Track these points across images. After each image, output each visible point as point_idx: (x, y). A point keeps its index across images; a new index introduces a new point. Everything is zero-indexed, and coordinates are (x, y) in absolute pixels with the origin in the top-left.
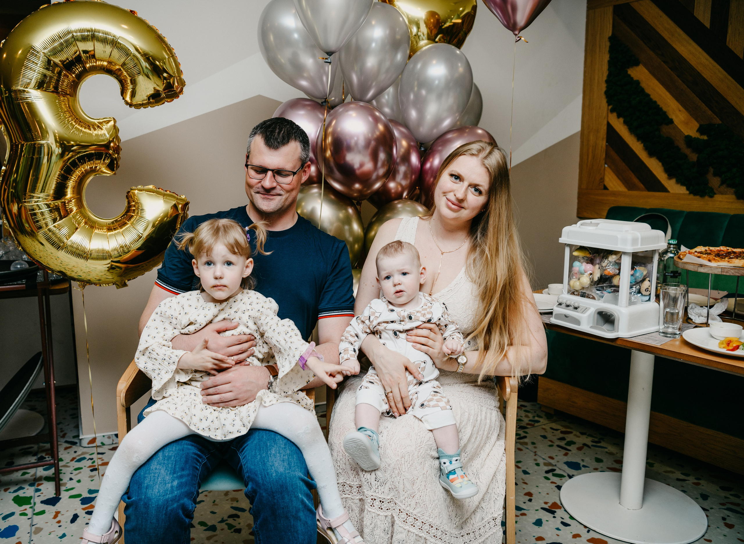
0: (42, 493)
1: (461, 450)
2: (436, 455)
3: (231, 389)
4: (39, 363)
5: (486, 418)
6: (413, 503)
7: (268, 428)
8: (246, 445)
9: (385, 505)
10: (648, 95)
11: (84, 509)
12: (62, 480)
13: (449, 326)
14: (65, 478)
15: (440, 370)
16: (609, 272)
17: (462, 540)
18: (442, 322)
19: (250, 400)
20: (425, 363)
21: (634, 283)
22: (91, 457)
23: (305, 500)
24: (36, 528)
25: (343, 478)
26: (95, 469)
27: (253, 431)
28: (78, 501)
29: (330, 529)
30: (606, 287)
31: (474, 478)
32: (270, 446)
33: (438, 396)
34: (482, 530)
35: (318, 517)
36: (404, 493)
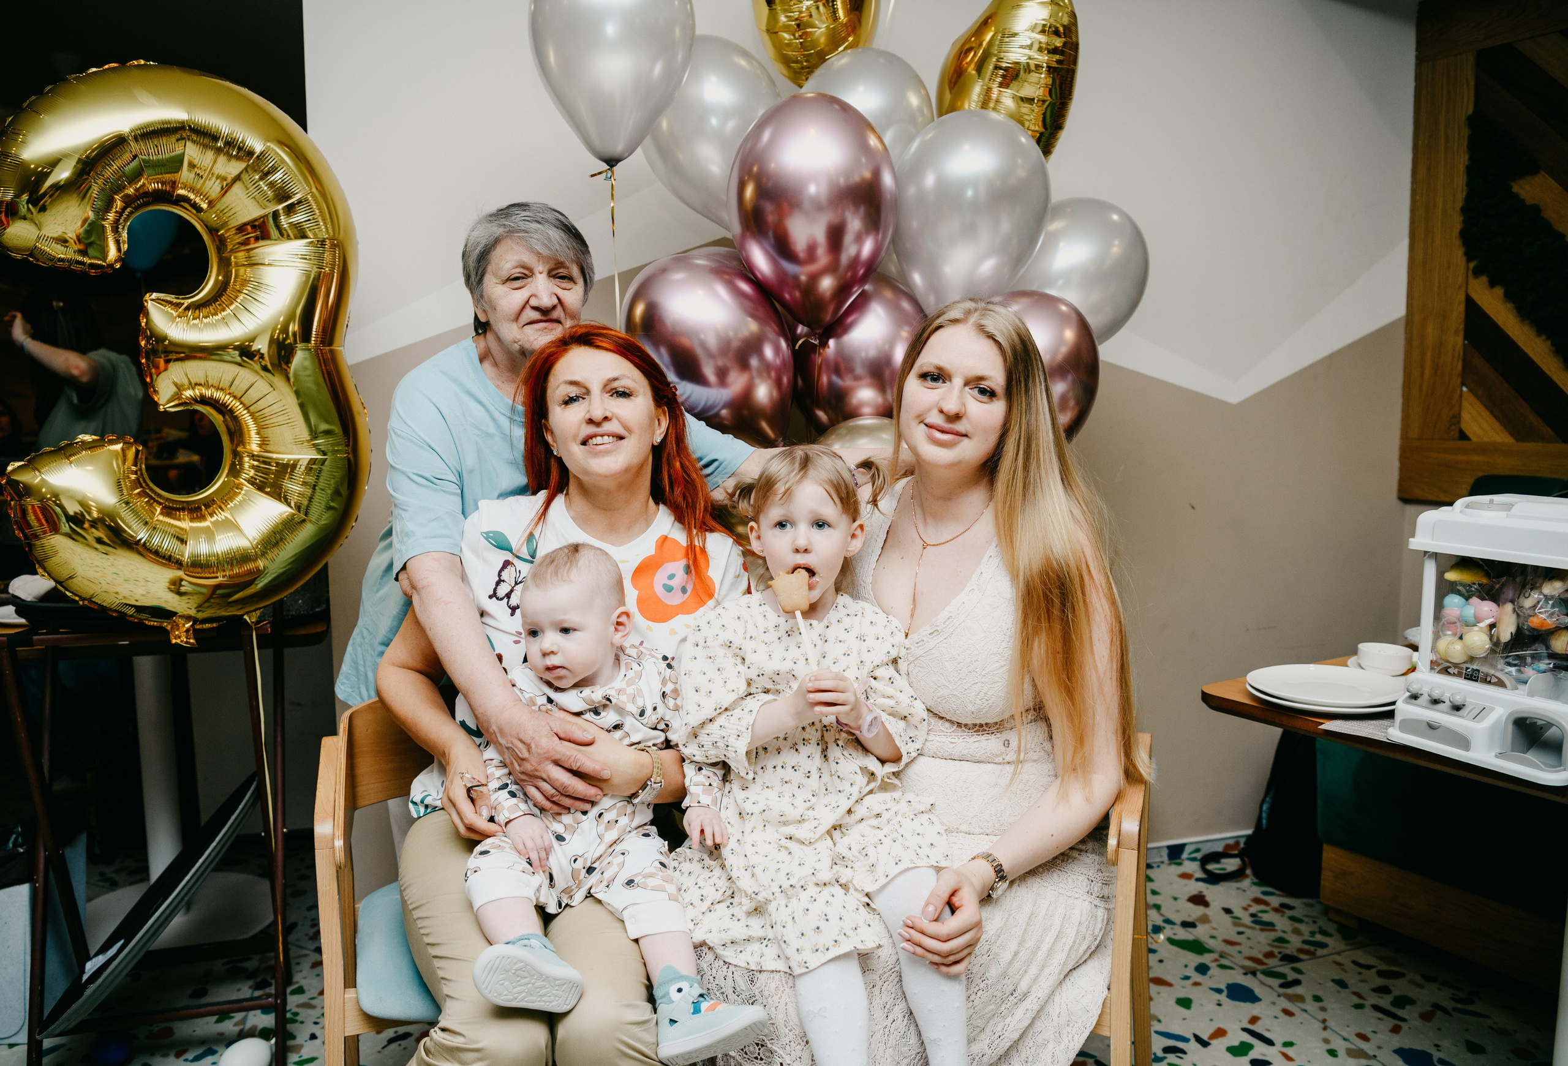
16: (1542, 622)
30: (1533, 657)
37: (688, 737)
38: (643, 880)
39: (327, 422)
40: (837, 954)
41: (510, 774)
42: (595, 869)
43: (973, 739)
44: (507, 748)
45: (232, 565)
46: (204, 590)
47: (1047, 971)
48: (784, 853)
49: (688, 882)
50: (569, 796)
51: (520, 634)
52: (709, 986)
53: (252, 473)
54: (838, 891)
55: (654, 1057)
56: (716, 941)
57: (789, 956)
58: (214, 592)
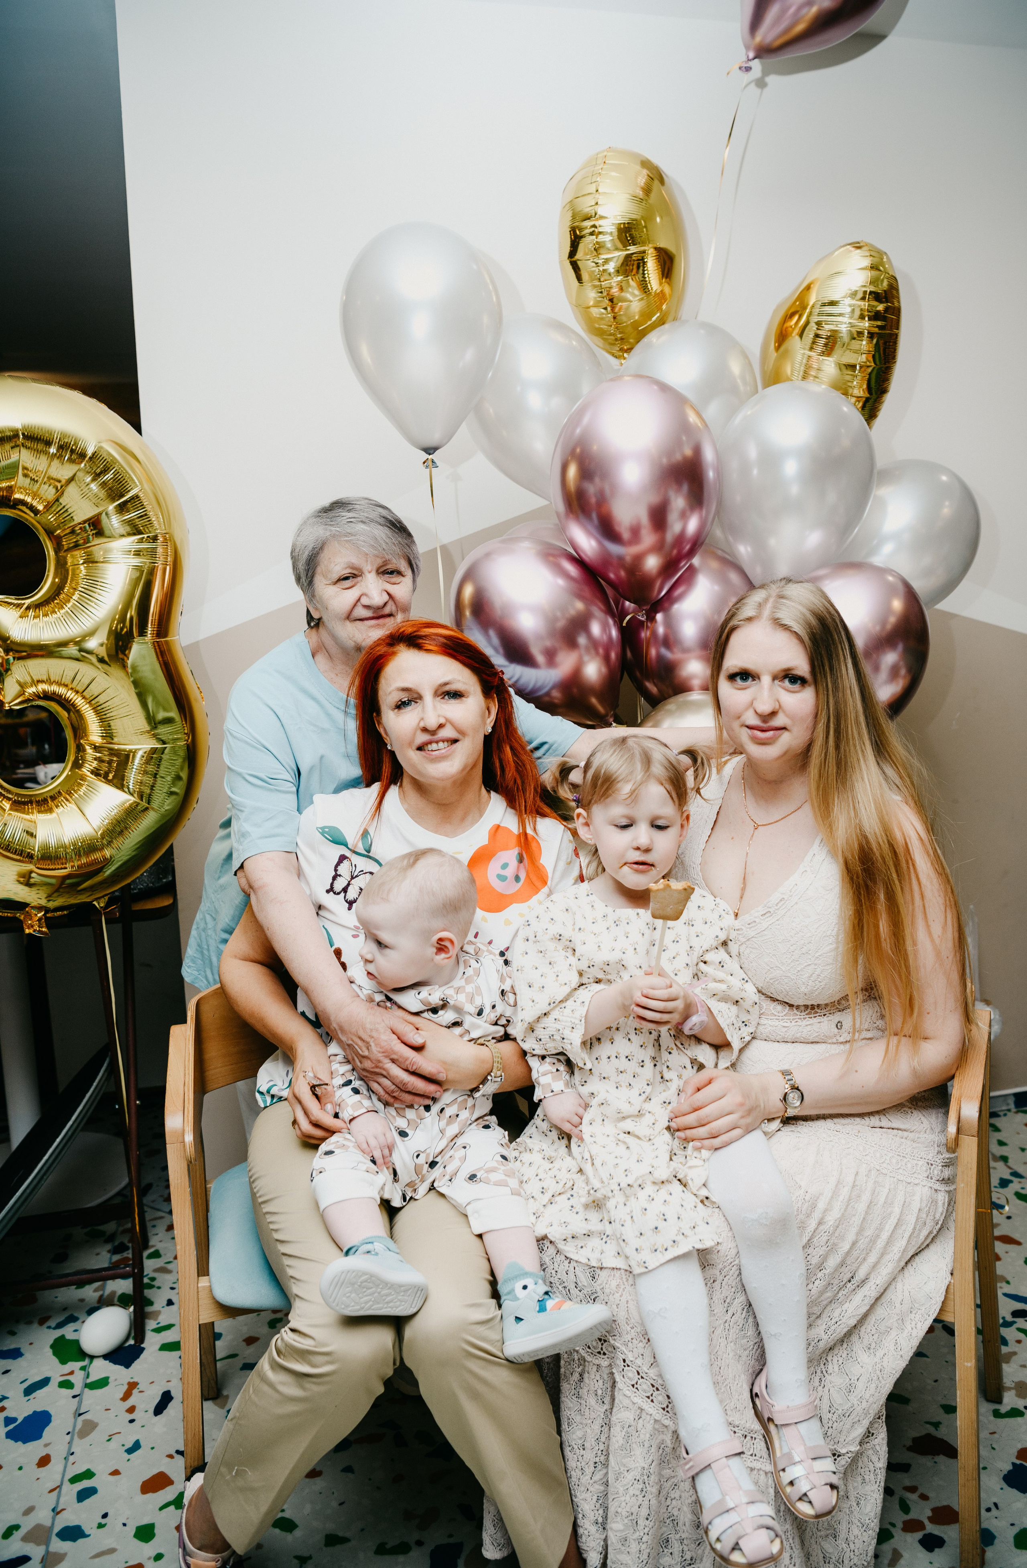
12: (149, 1304)
14: (156, 1300)
24: (84, 1420)
28: (175, 1356)
37: (525, 1032)
38: (485, 1175)
39: (165, 710)
40: (676, 1255)
41: (353, 1070)
42: (437, 1163)
43: (805, 1022)
44: (349, 1045)
45: (80, 856)
46: (53, 881)
47: (887, 1258)
48: (622, 1147)
49: (529, 1173)
50: (409, 1093)
51: (357, 928)
52: (552, 1280)
53: (95, 764)
54: (676, 1187)
55: (500, 1355)
56: (558, 1236)
57: (628, 1255)
58: (62, 882)
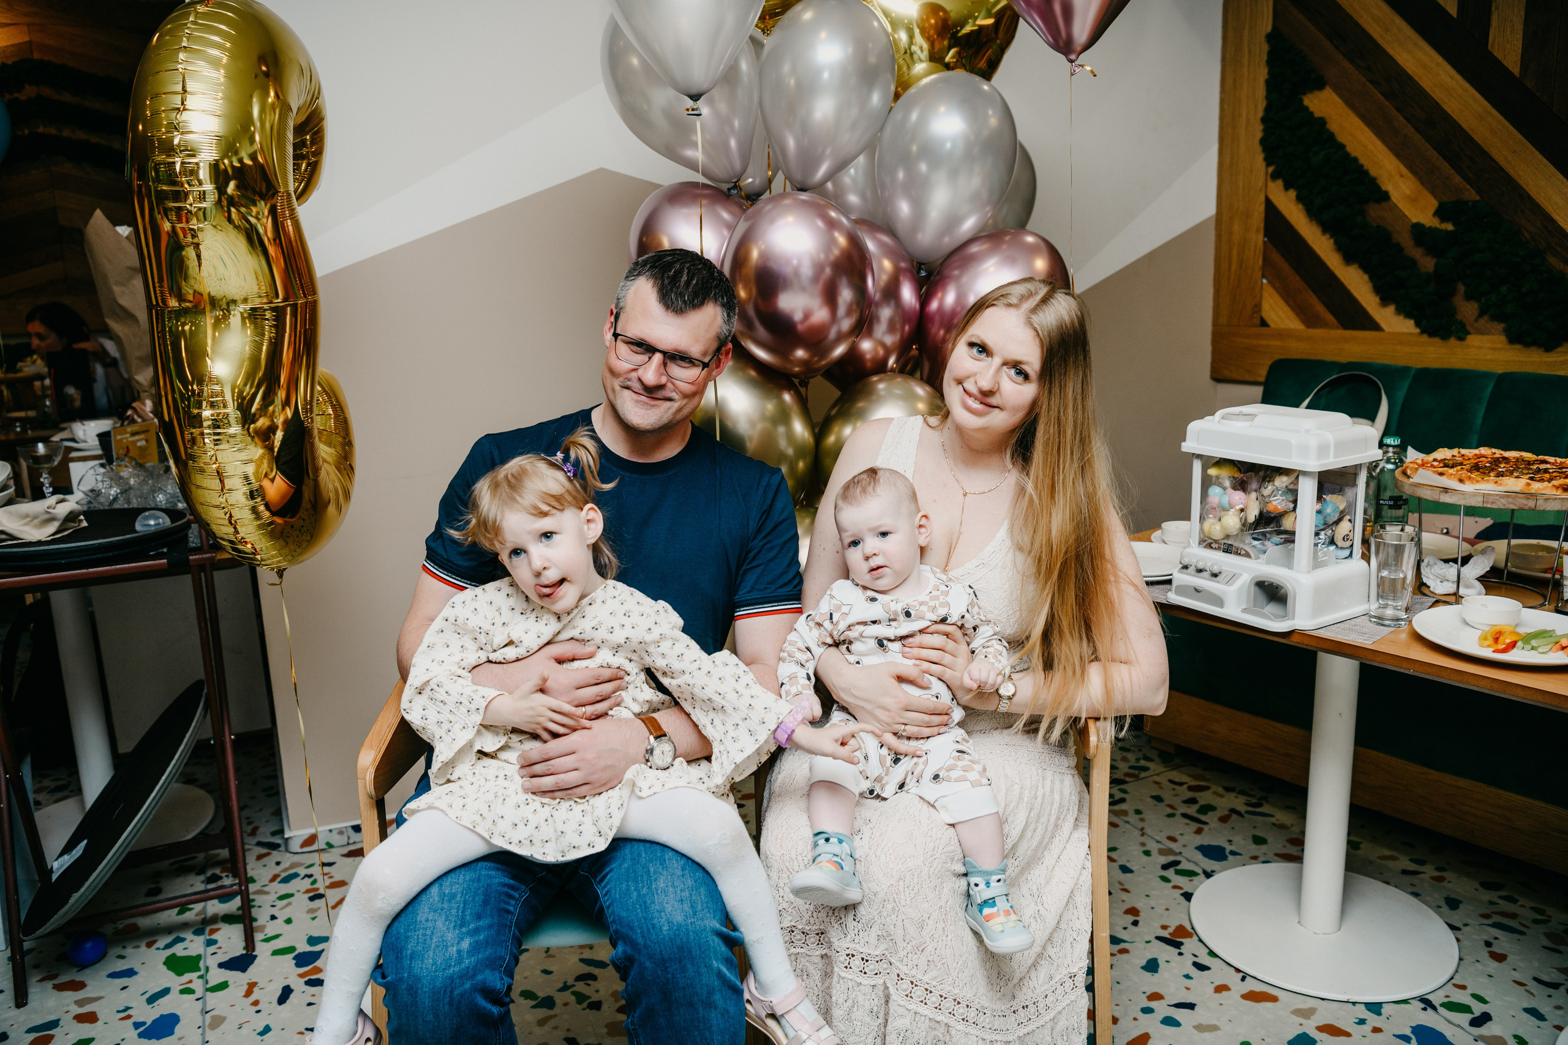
0: (220, 948)
1: (1008, 854)
2: (963, 870)
3: (576, 766)
4: (201, 705)
5: (1052, 792)
6: (922, 962)
7: (648, 838)
8: (608, 869)
9: (871, 967)
10: (1342, 147)
11: (301, 976)
12: (256, 920)
13: (981, 630)
14: (261, 916)
15: (965, 708)
16: (1276, 508)
17: (1013, 1019)
18: (967, 621)
19: (612, 785)
20: (937, 697)
21: (1322, 527)
22: (309, 871)
23: (724, 970)
24: (214, 1018)
25: (790, 918)
26: (321, 896)
27: (618, 843)
28: (288, 960)
29: (773, 1016)
30: (1270, 533)
31: (1033, 903)
32: (655, 872)
33: (966, 759)
34: (1050, 999)
35: (746, 996)
36: (905, 944)
